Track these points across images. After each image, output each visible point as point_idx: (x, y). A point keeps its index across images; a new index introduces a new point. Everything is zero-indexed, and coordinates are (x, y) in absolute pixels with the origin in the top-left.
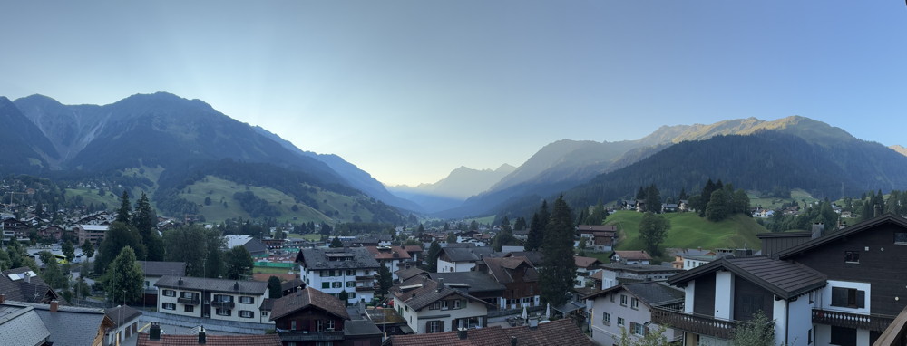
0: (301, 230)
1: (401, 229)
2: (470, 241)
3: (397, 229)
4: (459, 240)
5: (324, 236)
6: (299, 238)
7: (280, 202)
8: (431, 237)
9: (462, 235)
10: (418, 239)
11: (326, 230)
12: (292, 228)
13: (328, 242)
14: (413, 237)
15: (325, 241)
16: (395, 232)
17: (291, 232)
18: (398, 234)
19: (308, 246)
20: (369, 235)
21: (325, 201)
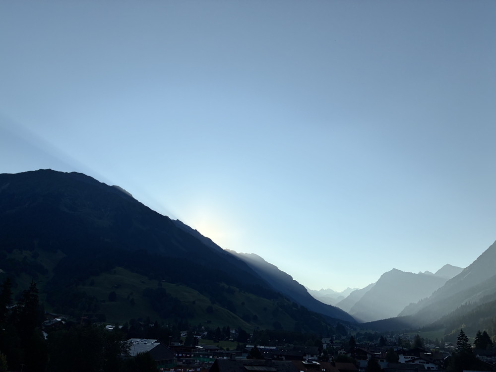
0: (216, 335)
1: (328, 340)
2: (417, 362)
3: (323, 340)
4: (402, 359)
5: (240, 344)
6: (213, 346)
7: (194, 303)
8: (366, 353)
9: (405, 353)
10: (349, 355)
11: (243, 337)
12: (206, 333)
13: (246, 352)
14: (343, 352)
15: (242, 350)
16: (321, 344)
17: (203, 337)
18: (325, 346)
19: (222, 355)
20: (292, 346)
21: (243, 304)
